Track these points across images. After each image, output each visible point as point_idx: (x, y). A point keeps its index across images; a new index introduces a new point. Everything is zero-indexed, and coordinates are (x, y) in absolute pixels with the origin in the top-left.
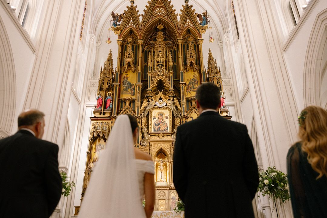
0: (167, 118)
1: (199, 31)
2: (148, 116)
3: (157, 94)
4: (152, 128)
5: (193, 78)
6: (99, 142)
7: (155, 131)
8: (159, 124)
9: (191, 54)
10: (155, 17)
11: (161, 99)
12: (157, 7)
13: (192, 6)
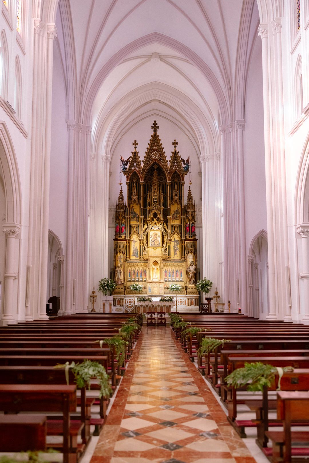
0: (159, 237)
1: (182, 174)
2: (147, 236)
3: (153, 220)
4: (150, 243)
5: (176, 209)
6: (120, 254)
7: (151, 245)
8: (154, 241)
9: (176, 193)
10: (152, 160)
11: (155, 223)
12: (153, 151)
13: (178, 152)
